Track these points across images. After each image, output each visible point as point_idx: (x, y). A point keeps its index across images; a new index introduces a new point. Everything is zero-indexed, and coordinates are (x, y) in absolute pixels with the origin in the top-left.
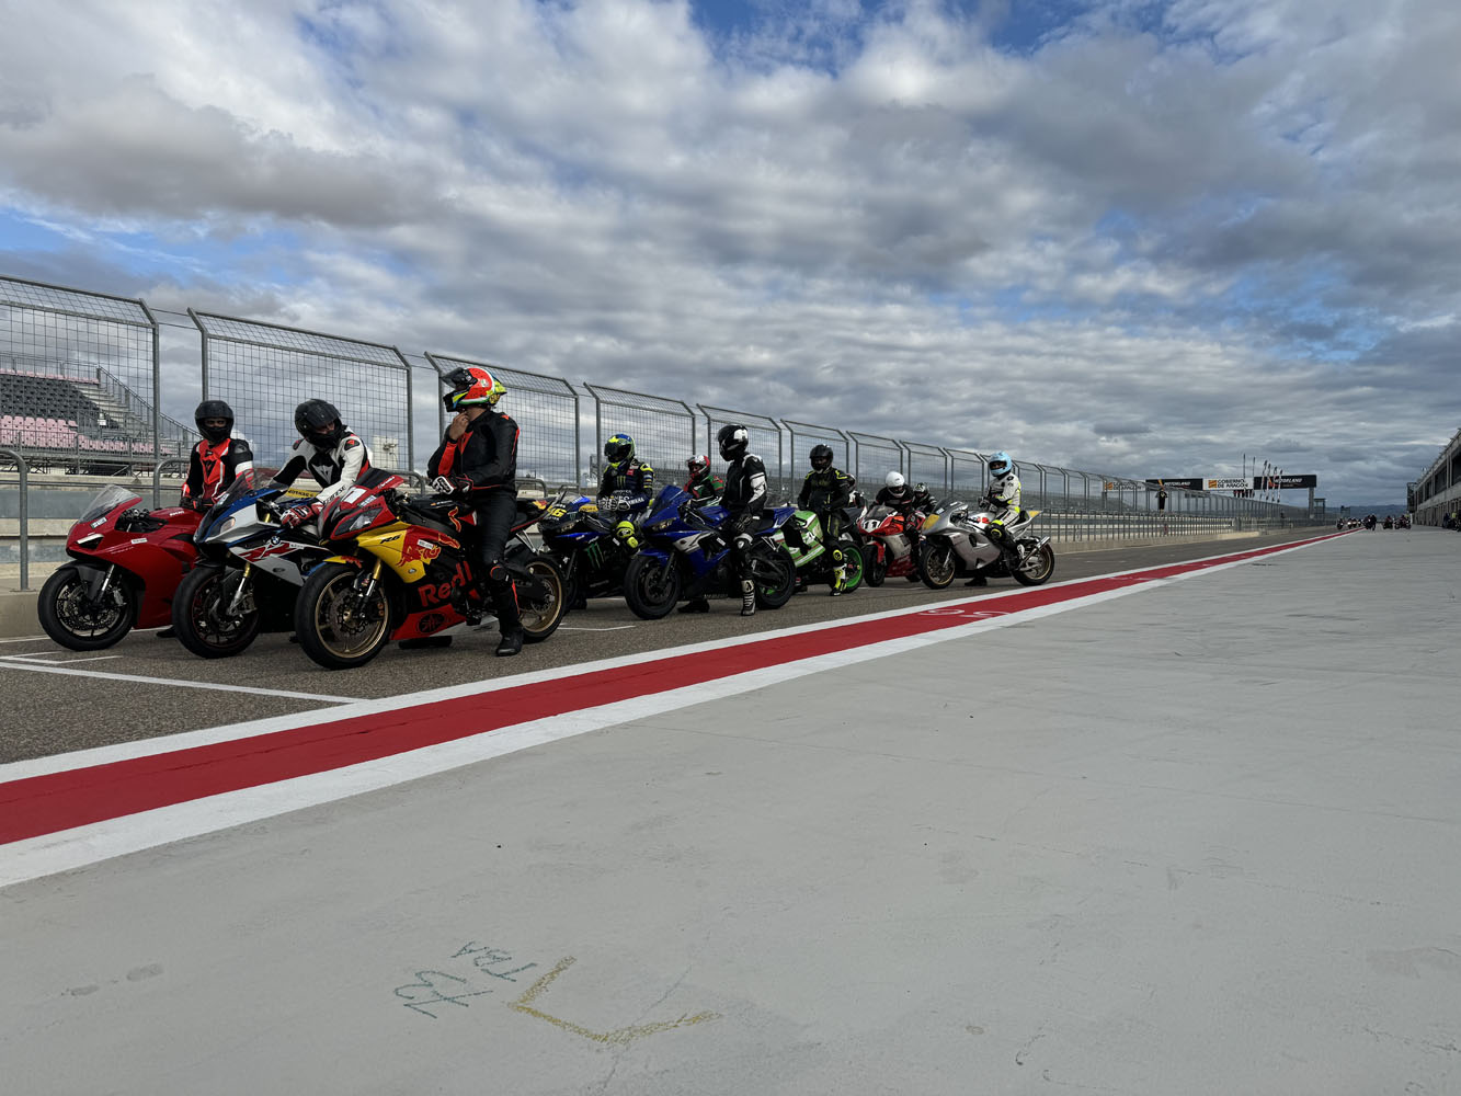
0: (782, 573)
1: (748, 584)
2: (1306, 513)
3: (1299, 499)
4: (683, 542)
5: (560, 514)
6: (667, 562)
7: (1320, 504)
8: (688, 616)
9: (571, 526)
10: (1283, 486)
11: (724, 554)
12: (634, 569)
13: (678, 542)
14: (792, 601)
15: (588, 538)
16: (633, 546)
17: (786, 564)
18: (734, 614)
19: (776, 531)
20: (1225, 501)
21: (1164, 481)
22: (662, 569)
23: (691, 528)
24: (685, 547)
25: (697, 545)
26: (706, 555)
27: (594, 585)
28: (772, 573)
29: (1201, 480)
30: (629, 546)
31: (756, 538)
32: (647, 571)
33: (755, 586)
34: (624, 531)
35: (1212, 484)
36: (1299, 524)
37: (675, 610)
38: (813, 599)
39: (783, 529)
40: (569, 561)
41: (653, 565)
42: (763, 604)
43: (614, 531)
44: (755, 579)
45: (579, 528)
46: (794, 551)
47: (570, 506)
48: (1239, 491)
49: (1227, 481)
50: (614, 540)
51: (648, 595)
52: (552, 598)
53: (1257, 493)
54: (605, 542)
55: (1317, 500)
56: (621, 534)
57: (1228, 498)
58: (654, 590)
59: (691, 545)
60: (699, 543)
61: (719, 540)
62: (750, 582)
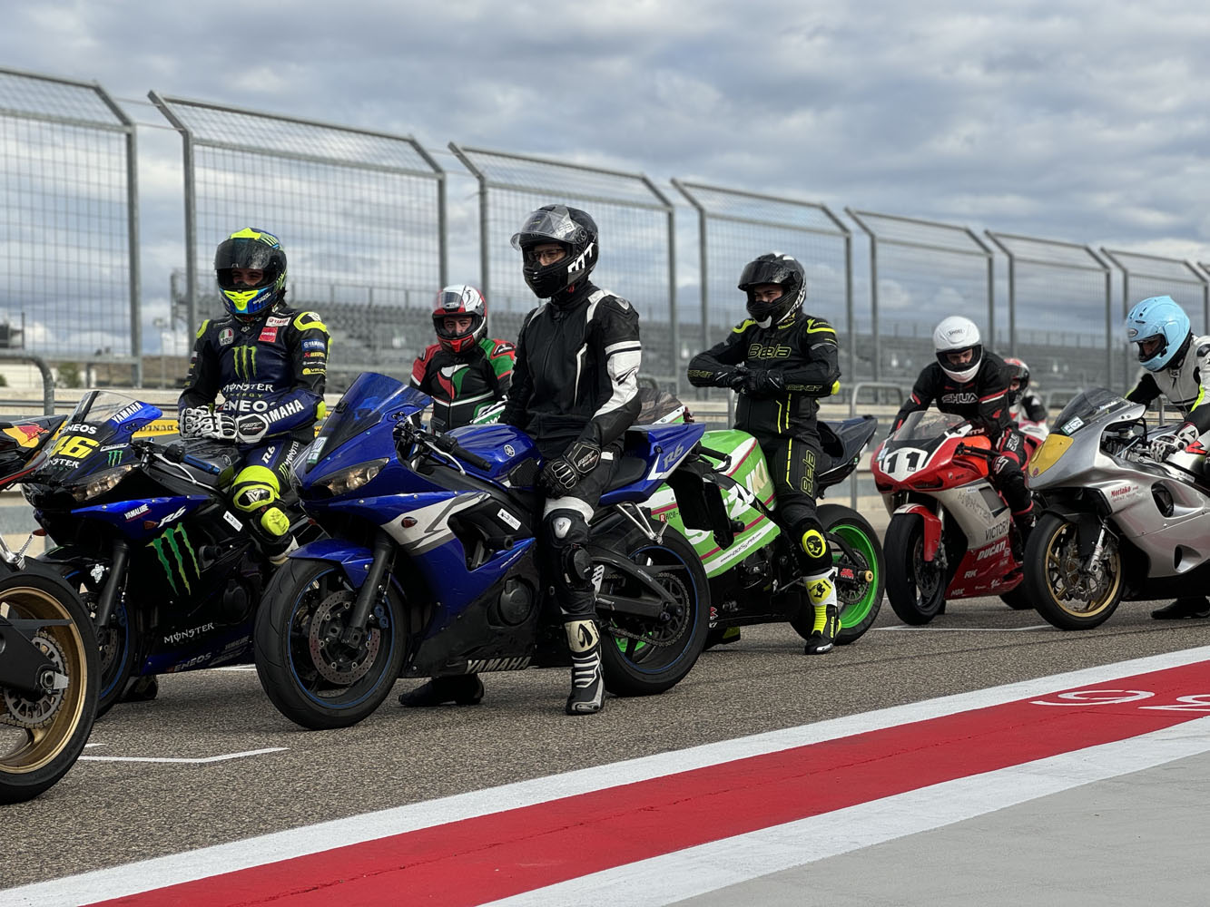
0: (671, 597)
1: (582, 630)
4: (408, 523)
5: (83, 452)
6: (367, 576)
8: (426, 717)
9: (113, 480)
11: (518, 550)
12: (280, 597)
13: (397, 521)
14: (708, 672)
15: (158, 512)
16: (278, 531)
17: (682, 575)
18: (543, 710)
19: (657, 485)
22: (355, 597)
23: (428, 486)
24: (412, 535)
25: (444, 530)
26: (471, 553)
27: (177, 637)
28: (647, 599)
30: (266, 533)
31: (604, 507)
32: (313, 600)
33: (603, 632)
34: (253, 493)
37: (392, 700)
38: (758, 664)
39: (670, 481)
40: (106, 575)
41: (332, 584)
42: (621, 684)
43: (226, 493)
44: (602, 615)
45: (135, 486)
46: (699, 538)
47: (108, 431)
50: (229, 517)
51: (318, 661)
52: (62, 681)
54: (202, 524)
56: (245, 501)
58: (336, 650)
59: (431, 530)
60: (450, 524)
61: (504, 515)
62: (588, 624)
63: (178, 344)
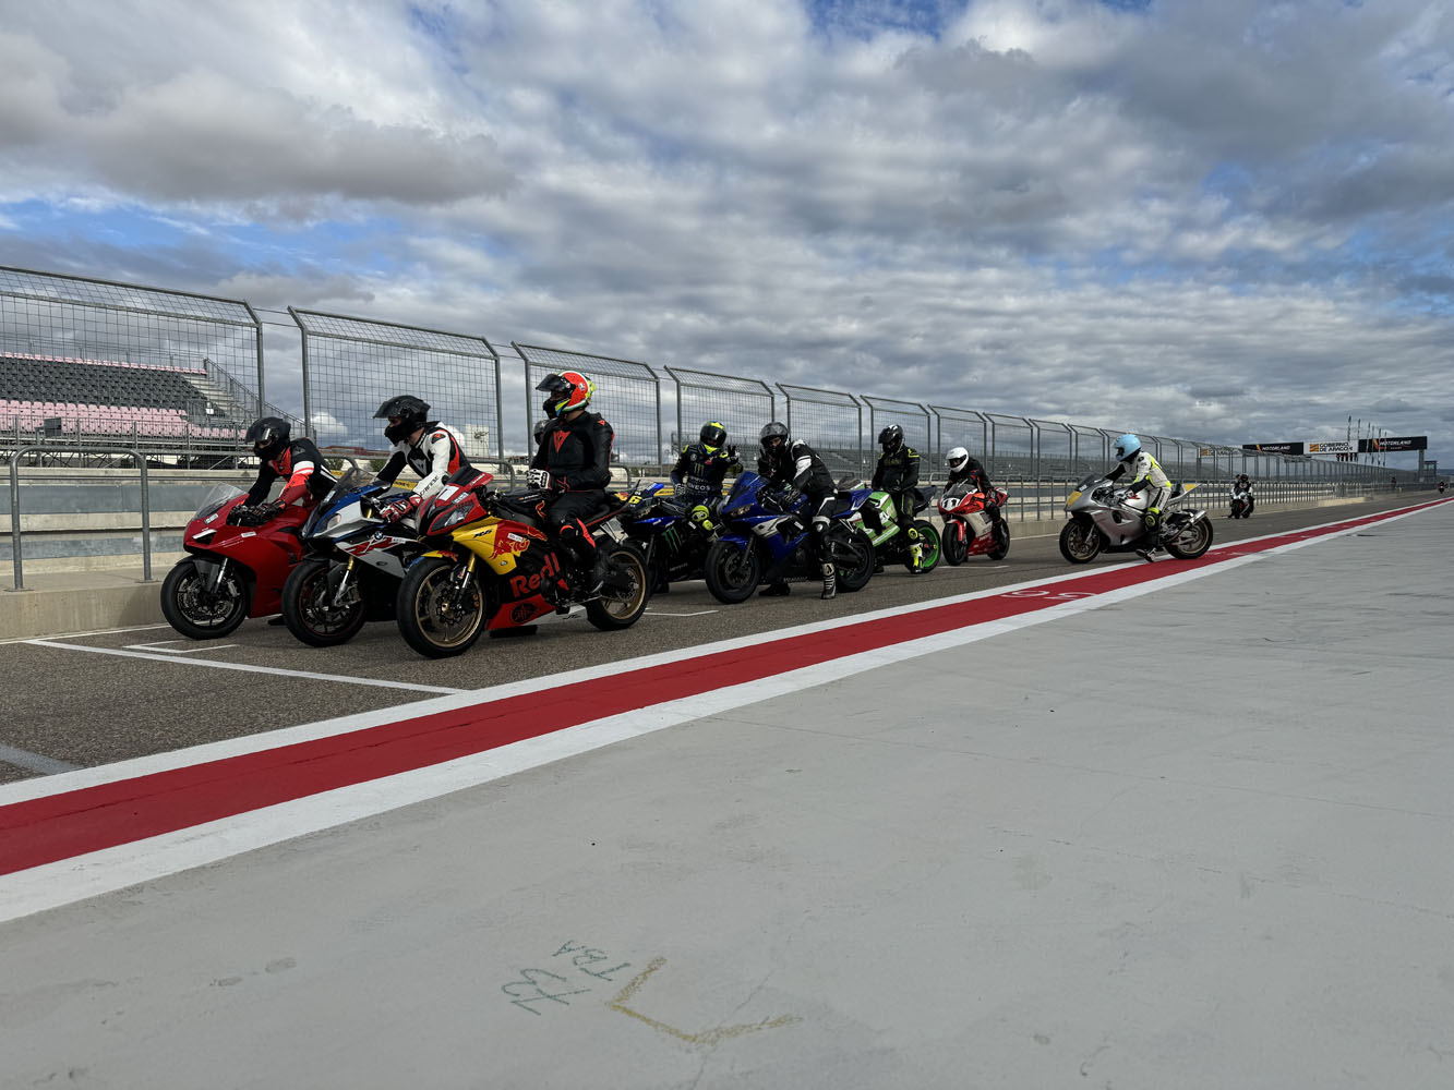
0: (859, 555)
1: (829, 567)
2: (1415, 475)
3: (1408, 461)
4: (761, 527)
5: (637, 501)
6: (746, 547)
7: (1432, 466)
8: (769, 600)
9: (648, 511)
10: (1389, 449)
12: (714, 555)
13: (757, 527)
14: (874, 583)
15: (664, 522)
16: (708, 528)
17: (865, 547)
18: (812, 598)
19: (855, 512)
20: (1328, 466)
21: (1261, 446)
22: (742, 555)
24: (763, 532)
25: (775, 529)
26: (785, 539)
27: (673, 569)
28: (851, 555)
29: (1302, 444)
30: (703, 528)
32: (726, 556)
34: (699, 515)
35: (1314, 448)
36: (1408, 488)
37: (756, 593)
38: (893, 580)
39: (859, 511)
40: (647, 547)
41: (732, 550)
42: (843, 587)
43: (689, 515)
45: (656, 513)
46: (869, 532)
47: (645, 494)
48: (1343, 454)
49: (1329, 445)
50: (691, 524)
51: (728, 580)
52: (636, 586)
53: (1362, 456)
54: (681, 526)
55: (1428, 463)
56: (696, 517)
57: (1330, 463)
58: (734, 575)
59: (770, 530)
60: (777, 527)
61: (797, 524)
62: (830, 565)
63: (674, 459)
